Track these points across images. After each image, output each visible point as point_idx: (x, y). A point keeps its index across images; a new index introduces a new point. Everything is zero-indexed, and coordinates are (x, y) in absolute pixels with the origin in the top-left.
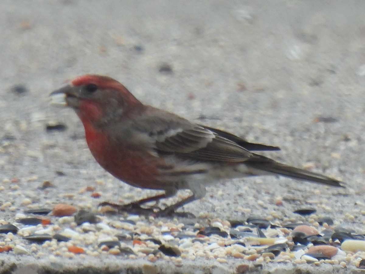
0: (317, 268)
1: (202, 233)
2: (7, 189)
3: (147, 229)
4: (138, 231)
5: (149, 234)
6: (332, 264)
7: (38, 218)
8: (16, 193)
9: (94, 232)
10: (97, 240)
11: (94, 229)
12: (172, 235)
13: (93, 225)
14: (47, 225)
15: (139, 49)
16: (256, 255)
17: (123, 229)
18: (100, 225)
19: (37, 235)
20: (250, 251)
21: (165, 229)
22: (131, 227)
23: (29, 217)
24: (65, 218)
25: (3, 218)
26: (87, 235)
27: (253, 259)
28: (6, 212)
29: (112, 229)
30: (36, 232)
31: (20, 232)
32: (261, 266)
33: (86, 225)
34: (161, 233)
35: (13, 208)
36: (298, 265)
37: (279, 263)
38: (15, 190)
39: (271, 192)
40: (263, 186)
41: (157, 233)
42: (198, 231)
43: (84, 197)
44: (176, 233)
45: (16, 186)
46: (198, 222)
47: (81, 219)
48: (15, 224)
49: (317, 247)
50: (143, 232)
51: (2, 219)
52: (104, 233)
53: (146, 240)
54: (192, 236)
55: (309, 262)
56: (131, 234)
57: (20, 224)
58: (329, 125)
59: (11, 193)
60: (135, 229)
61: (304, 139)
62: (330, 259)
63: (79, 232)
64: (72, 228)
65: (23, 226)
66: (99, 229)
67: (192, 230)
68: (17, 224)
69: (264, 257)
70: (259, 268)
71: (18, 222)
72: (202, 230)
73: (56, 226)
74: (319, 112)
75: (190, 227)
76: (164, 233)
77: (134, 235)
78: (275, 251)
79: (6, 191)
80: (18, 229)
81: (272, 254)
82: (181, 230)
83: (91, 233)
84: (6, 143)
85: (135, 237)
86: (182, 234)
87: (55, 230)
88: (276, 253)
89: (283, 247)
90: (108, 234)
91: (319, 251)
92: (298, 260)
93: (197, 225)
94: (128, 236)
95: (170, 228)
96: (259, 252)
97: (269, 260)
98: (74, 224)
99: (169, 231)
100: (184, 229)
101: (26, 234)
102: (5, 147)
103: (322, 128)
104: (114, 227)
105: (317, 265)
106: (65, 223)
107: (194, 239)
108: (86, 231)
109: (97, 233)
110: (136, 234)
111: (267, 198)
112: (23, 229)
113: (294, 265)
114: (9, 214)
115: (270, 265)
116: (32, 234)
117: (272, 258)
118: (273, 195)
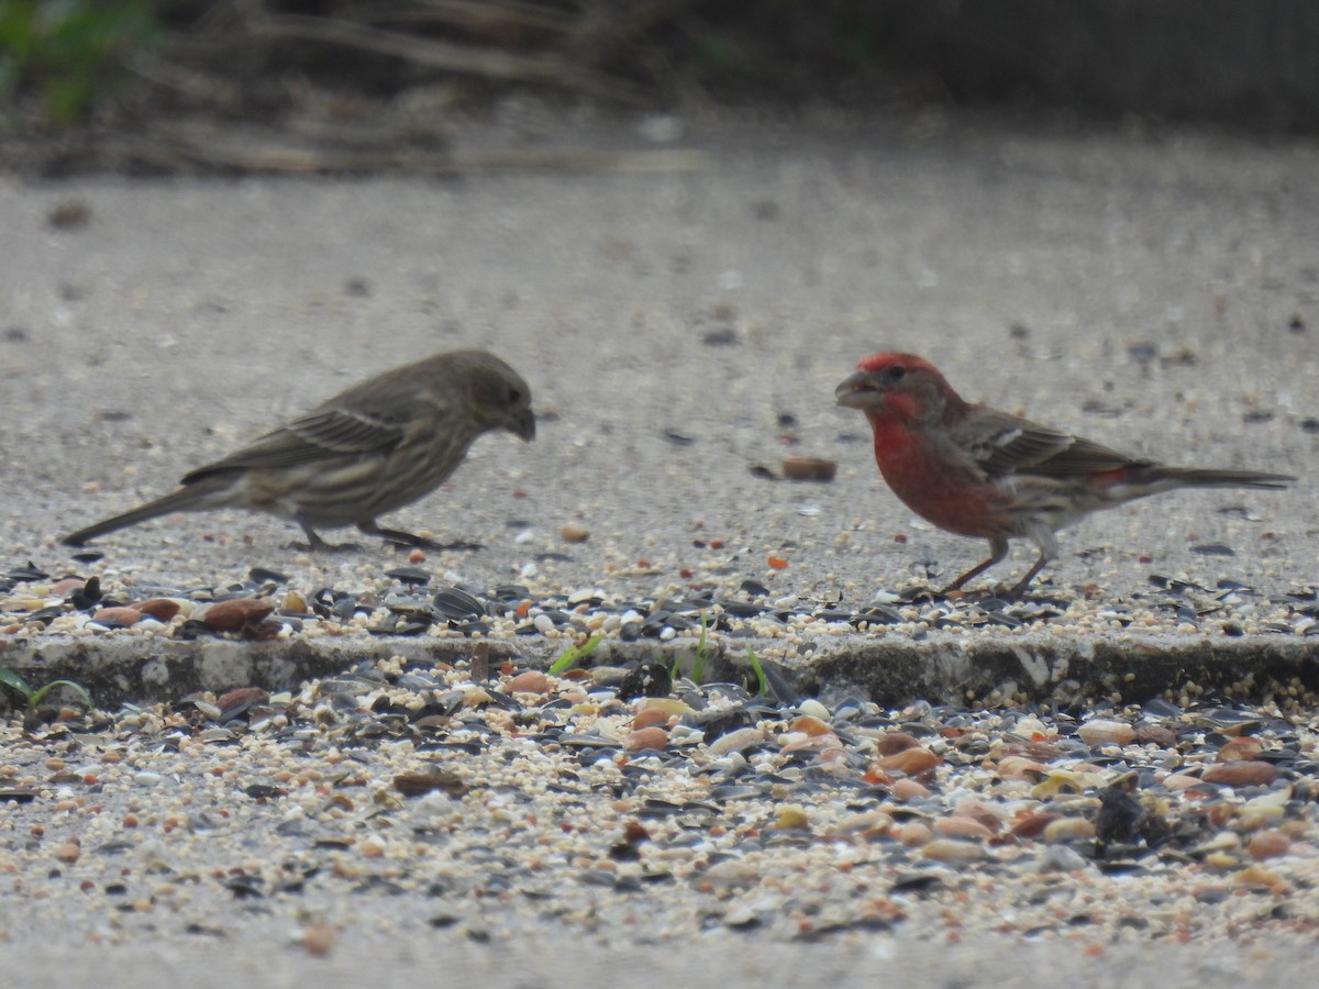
0: (109, 641)
6: (132, 634)
16: (17, 624)
20: (9, 619)
27: (13, 631)
32: (24, 641)
36: (80, 638)
37: (52, 635)
39: (36, 529)
40: (23, 521)
49: (109, 610)
55: (97, 633)
58: (119, 424)
61: (81, 446)
62: (127, 627)
69: (30, 627)
70: (22, 644)
74: (105, 405)
78: (46, 617)
81: (42, 623)
88: (48, 621)
89: (57, 612)
91: (111, 616)
92: (80, 630)
96: (22, 621)
97: (37, 631)
103: (108, 428)
105: (109, 637)
111: (30, 538)
113: (75, 638)
115: (39, 639)
117: (41, 629)
118: (39, 533)
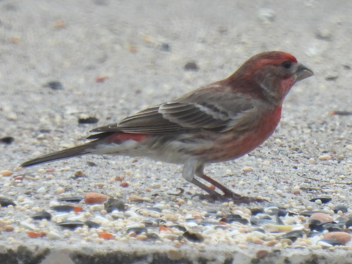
0: (332, 253)
1: (224, 220)
2: (42, 178)
3: (173, 217)
4: (164, 218)
5: (174, 221)
6: (346, 249)
7: (70, 205)
8: (50, 182)
9: (123, 219)
10: (125, 226)
11: (122, 216)
12: (196, 222)
13: (122, 212)
14: (79, 213)
15: (166, 47)
16: (275, 241)
17: (150, 216)
18: (128, 212)
19: (70, 221)
20: (270, 237)
21: (189, 216)
22: (158, 214)
23: (62, 205)
24: (96, 205)
25: (38, 205)
26: (116, 221)
27: (272, 244)
28: (41, 200)
29: (139, 216)
30: (69, 219)
31: (54, 218)
32: (278, 251)
33: (116, 212)
34: (185, 220)
35: (47, 196)
36: (314, 250)
37: (296, 248)
38: (50, 179)
39: (289, 181)
40: (282, 176)
41: (182, 220)
42: (221, 219)
43: (113, 186)
44: (200, 220)
45: (51, 176)
46: (220, 210)
47: (111, 206)
48: (49, 211)
49: (333, 233)
50: (168, 219)
51: (37, 207)
52: (132, 220)
53: (171, 227)
54: (215, 223)
55: (324, 248)
56: (158, 221)
57: (54, 211)
58: (344, 117)
59: (46, 182)
60: (161, 216)
61: (321, 131)
62: (344, 244)
63: (109, 219)
64: (103, 215)
65: (56, 212)
66: (128, 216)
67: (215, 217)
68: (52, 211)
69: (283, 242)
70: (278, 253)
71: (52, 209)
72: (224, 218)
73: (88, 213)
74: (335, 107)
75: (213, 214)
76: (188, 220)
77: (160, 222)
78: (292, 237)
79: (41, 180)
80: (52, 216)
81: (289, 240)
82: (205, 218)
83: (120, 220)
84: (41, 135)
85: (161, 223)
86: (205, 221)
87: (86, 217)
88: (294, 239)
89: (300, 234)
90: (136, 220)
91: (334, 237)
92: (314, 245)
93: (219, 213)
94: (154, 222)
95: (194, 216)
96: (278, 238)
97: (287, 246)
98: (104, 211)
99: (193, 218)
100: (207, 216)
101: (59, 221)
102: (40, 139)
103: (337, 120)
104: (141, 214)
105: (332, 251)
106: (95, 210)
107: (216, 225)
108: (115, 218)
109: (125, 220)
110: (162, 221)
111: (286, 187)
112: (57, 216)
113: (310, 250)
114: (44, 201)
115: (288, 250)
116: (64, 221)
117: (289, 244)
118: (291, 184)
